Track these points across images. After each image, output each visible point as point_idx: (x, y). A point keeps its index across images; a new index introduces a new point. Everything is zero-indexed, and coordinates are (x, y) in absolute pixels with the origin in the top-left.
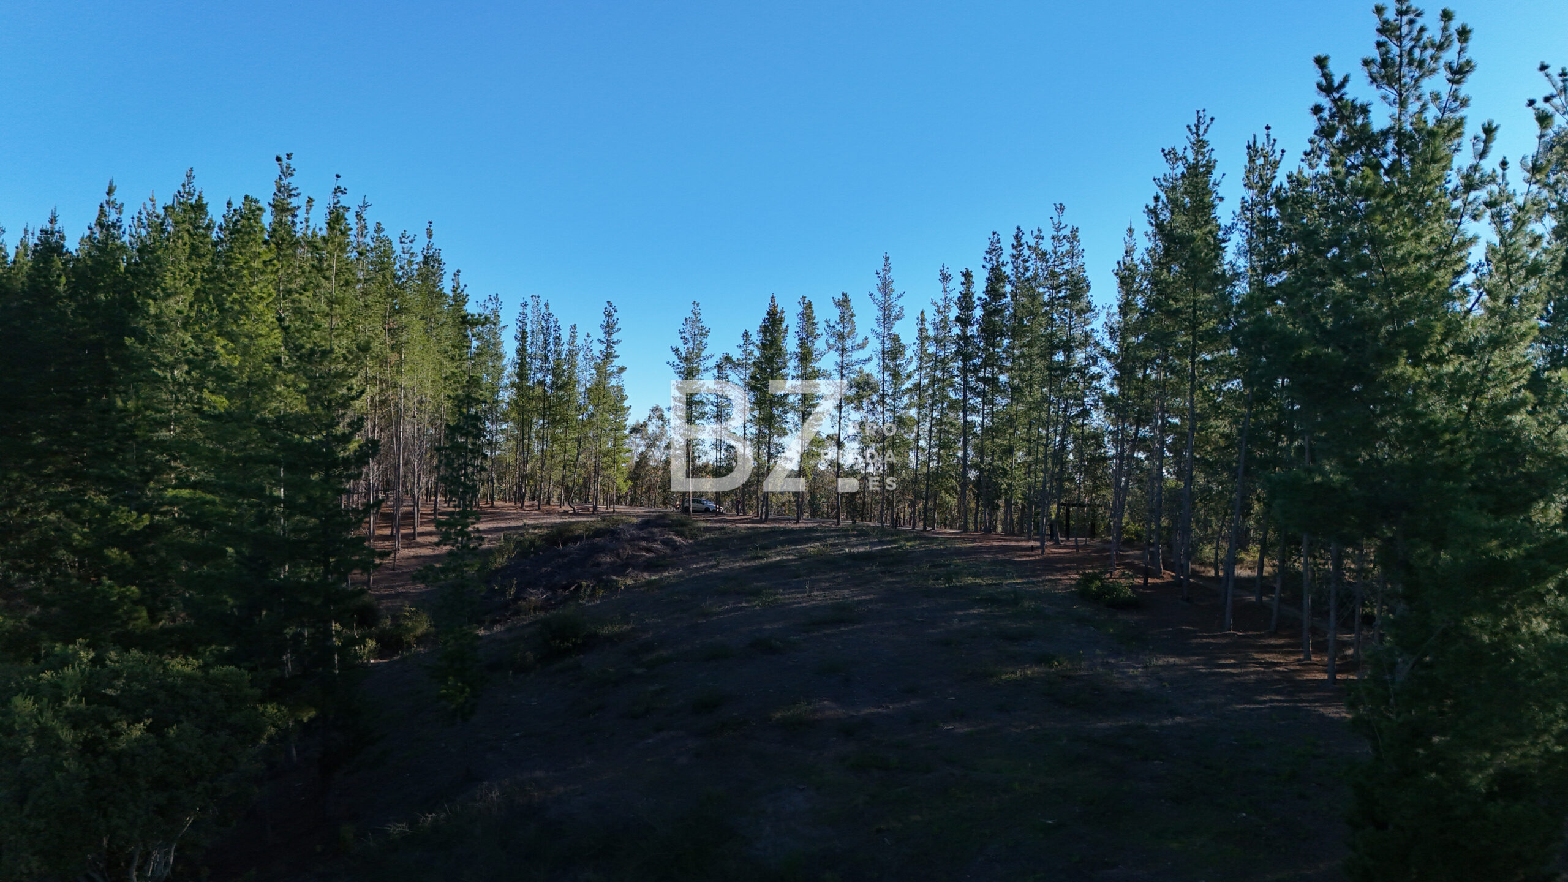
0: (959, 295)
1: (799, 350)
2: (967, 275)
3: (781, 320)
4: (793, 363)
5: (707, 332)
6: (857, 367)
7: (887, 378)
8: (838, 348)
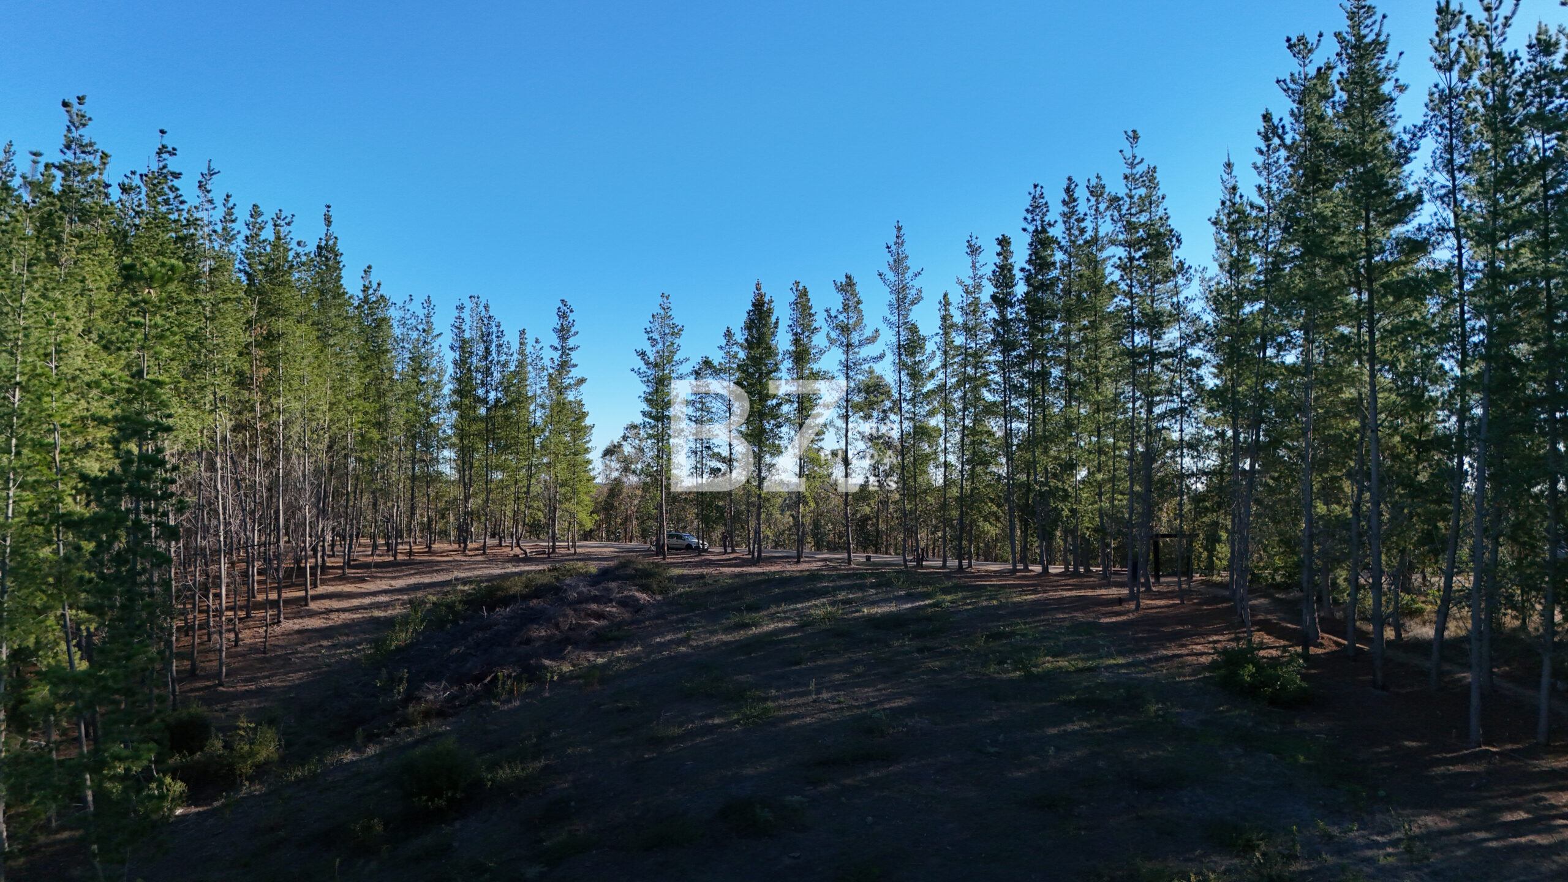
0: (994, 267)
1: (793, 348)
2: (1004, 242)
3: (770, 312)
4: (787, 364)
5: (681, 330)
6: (866, 367)
7: (905, 378)
8: (841, 344)
